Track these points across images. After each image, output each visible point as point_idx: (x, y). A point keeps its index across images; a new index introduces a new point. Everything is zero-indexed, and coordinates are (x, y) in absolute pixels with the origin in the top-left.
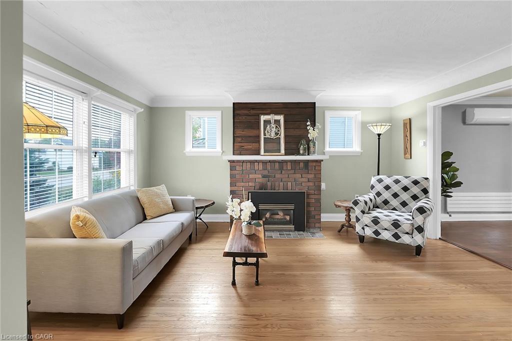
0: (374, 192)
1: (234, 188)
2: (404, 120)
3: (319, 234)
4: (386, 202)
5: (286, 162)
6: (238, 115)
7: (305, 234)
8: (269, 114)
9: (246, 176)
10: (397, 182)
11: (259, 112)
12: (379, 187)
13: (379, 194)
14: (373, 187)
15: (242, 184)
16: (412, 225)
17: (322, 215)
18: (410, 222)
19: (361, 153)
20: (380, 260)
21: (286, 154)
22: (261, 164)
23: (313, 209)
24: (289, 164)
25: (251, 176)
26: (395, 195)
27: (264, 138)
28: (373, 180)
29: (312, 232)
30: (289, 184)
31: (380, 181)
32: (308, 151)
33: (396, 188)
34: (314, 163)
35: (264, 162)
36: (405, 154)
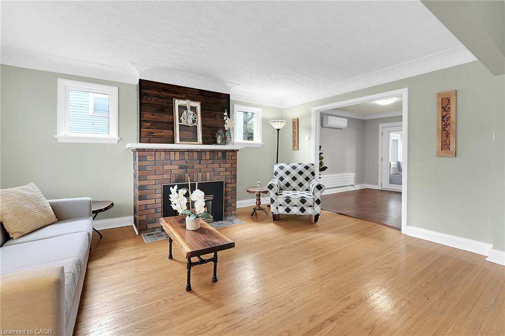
0: (278, 177)
1: (144, 183)
2: (293, 120)
3: (237, 221)
4: (288, 185)
5: (205, 151)
6: (147, 94)
7: (223, 222)
8: (184, 99)
9: (160, 168)
10: (294, 168)
11: (172, 95)
12: (282, 173)
13: (282, 179)
14: (276, 173)
15: (155, 177)
16: (314, 199)
17: (237, 202)
18: (311, 197)
19: (262, 145)
20: (296, 231)
21: (204, 143)
22: (177, 154)
23: (229, 197)
24: (208, 153)
25: (166, 167)
26: (294, 179)
27: (180, 125)
28: (276, 168)
29: (229, 220)
30: (208, 174)
31: (282, 168)
32: (225, 141)
33: (294, 173)
34: (231, 153)
35: (182, 152)
36: (294, 146)
